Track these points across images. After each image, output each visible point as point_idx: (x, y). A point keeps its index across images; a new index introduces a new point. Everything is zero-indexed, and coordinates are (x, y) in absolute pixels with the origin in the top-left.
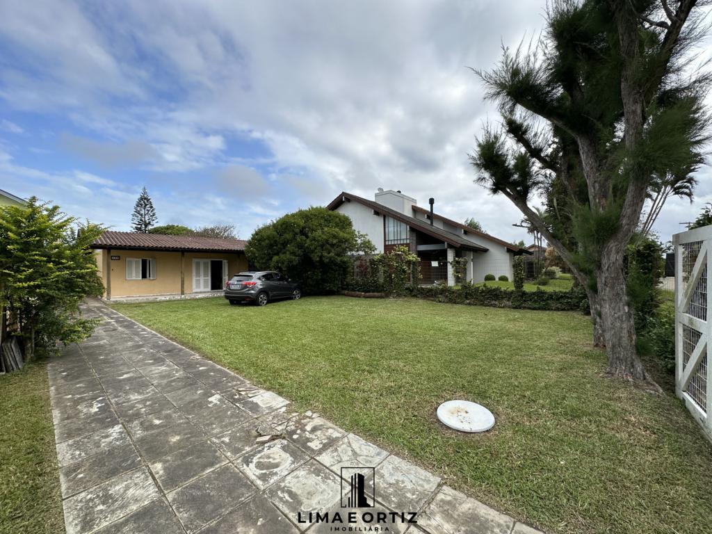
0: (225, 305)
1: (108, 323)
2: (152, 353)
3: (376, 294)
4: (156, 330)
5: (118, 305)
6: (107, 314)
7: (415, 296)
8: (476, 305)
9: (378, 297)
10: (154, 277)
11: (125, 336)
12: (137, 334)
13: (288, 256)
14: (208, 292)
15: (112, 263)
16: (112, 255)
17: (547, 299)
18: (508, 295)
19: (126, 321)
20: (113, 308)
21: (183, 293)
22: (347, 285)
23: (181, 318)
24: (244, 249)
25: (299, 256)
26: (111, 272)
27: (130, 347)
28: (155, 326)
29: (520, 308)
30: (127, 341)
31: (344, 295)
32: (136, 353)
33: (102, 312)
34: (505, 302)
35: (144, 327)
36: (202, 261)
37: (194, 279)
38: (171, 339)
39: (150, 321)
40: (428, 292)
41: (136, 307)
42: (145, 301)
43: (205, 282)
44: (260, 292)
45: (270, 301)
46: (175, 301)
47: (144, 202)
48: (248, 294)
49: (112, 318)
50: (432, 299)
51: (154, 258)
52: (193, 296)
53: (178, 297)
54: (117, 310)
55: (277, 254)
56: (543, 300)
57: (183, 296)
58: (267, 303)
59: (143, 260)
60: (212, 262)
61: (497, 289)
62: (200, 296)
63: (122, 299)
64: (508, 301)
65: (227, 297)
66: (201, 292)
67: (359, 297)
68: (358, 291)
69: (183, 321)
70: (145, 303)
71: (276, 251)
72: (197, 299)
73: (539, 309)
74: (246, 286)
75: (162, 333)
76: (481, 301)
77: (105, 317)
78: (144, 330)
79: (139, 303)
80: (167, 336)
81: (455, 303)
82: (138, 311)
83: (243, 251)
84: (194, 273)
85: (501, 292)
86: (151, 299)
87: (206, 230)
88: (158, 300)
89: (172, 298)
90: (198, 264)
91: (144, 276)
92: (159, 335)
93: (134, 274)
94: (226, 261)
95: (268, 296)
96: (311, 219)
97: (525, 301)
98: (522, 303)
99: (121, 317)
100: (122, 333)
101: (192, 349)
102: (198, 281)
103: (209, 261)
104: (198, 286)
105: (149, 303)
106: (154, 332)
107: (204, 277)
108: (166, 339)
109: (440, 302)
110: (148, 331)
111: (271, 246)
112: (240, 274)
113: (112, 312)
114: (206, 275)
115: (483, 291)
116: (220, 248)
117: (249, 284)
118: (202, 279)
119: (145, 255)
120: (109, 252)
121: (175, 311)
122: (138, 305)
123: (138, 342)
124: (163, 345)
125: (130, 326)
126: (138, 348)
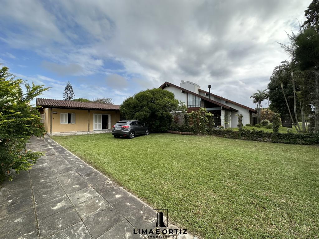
0: (112, 138)
1: (50, 149)
2: (77, 176)
3: (188, 133)
4: (78, 155)
5: (56, 137)
6: (50, 143)
7: (211, 134)
8: (248, 140)
9: (189, 135)
10: (74, 122)
11: (59, 159)
12: (66, 158)
13: (144, 113)
14: (101, 130)
15: (53, 115)
16: (53, 111)
17: (295, 138)
18: (269, 135)
19: (60, 148)
20: (53, 139)
21: (89, 131)
22: (171, 128)
23: (91, 146)
24: (119, 109)
25: (149, 113)
26: (53, 120)
27: (63, 170)
28: (77, 152)
29: (277, 143)
30: (60, 164)
31: (170, 133)
32: (66, 176)
33: (47, 141)
34: (267, 139)
35: (71, 153)
36: (98, 115)
37: (94, 124)
38: (88, 163)
39: (74, 148)
40: (218, 132)
41: (65, 138)
42: (70, 135)
43: (99, 125)
44: (131, 132)
45: (135, 136)
46: (85, 135)
47: (69, 88)
48: (125, 132)
49: (52, 146)
50: (221, 136)
51: (74, 113)
52: (94, 132)
53: (86, 133)
54: (56, 140)
55: (138, 111)
56: (292, 138)
57: (89, 133)
58: (134, 137)
59: (69, 114)
60: (103, 115)
61: (261, 132)
62: (97, 132)
63: (58, 134)
64: (269, 138)
65: (113, 134)
66: (97, 131)
67: (179, 134)
68: (178, 131)
69: (92, 148)
70: (70, 136)
71: (137, 110)
72: (96, 134)
73: (290, 143)
74: (123, 128)
75: (81, 158)
76: (252, 138)
77: (48, 145)
78: (70, 155)
79: (67, 136)
80: (85, 161)
81: (235, 138)
82: (66, 141)
83: (119, 110)
84: (94, 121)
85: (264, 133)
86: (73, 134)
87: (98, 101)
88: (76, 134)
89: (83, 133)
90: (96, 117)
91: (69, 122)
92: (80, 160)
93: (64, 121)
94: (109, 115)
95: (134, 133)
96: (155, 93)
97: (280, 139)
98: (278, 140)
99: (57, 145)
100: (58, 157)
101: (105, 173)
102: (96, 125)
103: (101, 115)
104: (96, 128)
105: (72, 136)
106: (76, 157)
107: (99, 123)
108: (85, 163)
109: (226, 138)
110: (73, 156)
111: (135, 107)
112: (120, 121)
113: (53, 142)
114: (100, 122)
115: (252, 133)
116: (108, 108)
117: (125, 127)
118: (98, 124)
119: (70, 111)
120: (51, 110)
121: (87, 142)
122: (66, 137)
123: (67, 165)
124: (84, 168)
125: (62, 152)
126: (68, 171)
